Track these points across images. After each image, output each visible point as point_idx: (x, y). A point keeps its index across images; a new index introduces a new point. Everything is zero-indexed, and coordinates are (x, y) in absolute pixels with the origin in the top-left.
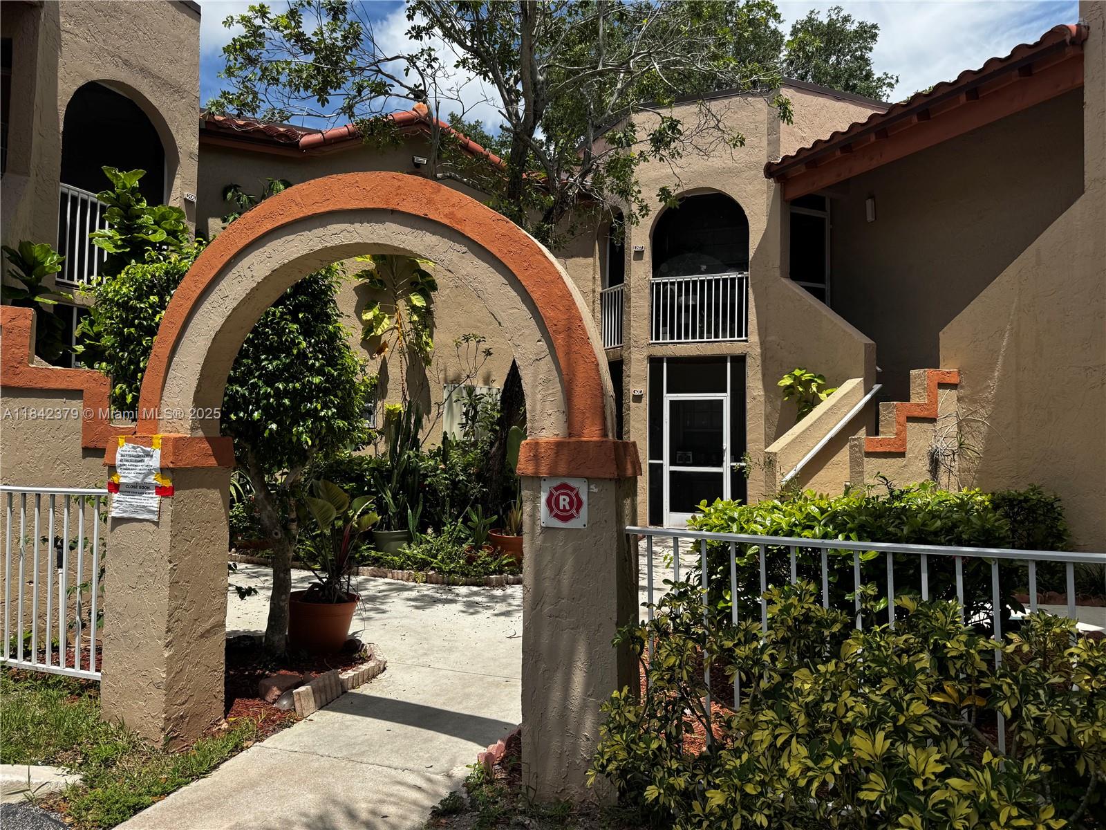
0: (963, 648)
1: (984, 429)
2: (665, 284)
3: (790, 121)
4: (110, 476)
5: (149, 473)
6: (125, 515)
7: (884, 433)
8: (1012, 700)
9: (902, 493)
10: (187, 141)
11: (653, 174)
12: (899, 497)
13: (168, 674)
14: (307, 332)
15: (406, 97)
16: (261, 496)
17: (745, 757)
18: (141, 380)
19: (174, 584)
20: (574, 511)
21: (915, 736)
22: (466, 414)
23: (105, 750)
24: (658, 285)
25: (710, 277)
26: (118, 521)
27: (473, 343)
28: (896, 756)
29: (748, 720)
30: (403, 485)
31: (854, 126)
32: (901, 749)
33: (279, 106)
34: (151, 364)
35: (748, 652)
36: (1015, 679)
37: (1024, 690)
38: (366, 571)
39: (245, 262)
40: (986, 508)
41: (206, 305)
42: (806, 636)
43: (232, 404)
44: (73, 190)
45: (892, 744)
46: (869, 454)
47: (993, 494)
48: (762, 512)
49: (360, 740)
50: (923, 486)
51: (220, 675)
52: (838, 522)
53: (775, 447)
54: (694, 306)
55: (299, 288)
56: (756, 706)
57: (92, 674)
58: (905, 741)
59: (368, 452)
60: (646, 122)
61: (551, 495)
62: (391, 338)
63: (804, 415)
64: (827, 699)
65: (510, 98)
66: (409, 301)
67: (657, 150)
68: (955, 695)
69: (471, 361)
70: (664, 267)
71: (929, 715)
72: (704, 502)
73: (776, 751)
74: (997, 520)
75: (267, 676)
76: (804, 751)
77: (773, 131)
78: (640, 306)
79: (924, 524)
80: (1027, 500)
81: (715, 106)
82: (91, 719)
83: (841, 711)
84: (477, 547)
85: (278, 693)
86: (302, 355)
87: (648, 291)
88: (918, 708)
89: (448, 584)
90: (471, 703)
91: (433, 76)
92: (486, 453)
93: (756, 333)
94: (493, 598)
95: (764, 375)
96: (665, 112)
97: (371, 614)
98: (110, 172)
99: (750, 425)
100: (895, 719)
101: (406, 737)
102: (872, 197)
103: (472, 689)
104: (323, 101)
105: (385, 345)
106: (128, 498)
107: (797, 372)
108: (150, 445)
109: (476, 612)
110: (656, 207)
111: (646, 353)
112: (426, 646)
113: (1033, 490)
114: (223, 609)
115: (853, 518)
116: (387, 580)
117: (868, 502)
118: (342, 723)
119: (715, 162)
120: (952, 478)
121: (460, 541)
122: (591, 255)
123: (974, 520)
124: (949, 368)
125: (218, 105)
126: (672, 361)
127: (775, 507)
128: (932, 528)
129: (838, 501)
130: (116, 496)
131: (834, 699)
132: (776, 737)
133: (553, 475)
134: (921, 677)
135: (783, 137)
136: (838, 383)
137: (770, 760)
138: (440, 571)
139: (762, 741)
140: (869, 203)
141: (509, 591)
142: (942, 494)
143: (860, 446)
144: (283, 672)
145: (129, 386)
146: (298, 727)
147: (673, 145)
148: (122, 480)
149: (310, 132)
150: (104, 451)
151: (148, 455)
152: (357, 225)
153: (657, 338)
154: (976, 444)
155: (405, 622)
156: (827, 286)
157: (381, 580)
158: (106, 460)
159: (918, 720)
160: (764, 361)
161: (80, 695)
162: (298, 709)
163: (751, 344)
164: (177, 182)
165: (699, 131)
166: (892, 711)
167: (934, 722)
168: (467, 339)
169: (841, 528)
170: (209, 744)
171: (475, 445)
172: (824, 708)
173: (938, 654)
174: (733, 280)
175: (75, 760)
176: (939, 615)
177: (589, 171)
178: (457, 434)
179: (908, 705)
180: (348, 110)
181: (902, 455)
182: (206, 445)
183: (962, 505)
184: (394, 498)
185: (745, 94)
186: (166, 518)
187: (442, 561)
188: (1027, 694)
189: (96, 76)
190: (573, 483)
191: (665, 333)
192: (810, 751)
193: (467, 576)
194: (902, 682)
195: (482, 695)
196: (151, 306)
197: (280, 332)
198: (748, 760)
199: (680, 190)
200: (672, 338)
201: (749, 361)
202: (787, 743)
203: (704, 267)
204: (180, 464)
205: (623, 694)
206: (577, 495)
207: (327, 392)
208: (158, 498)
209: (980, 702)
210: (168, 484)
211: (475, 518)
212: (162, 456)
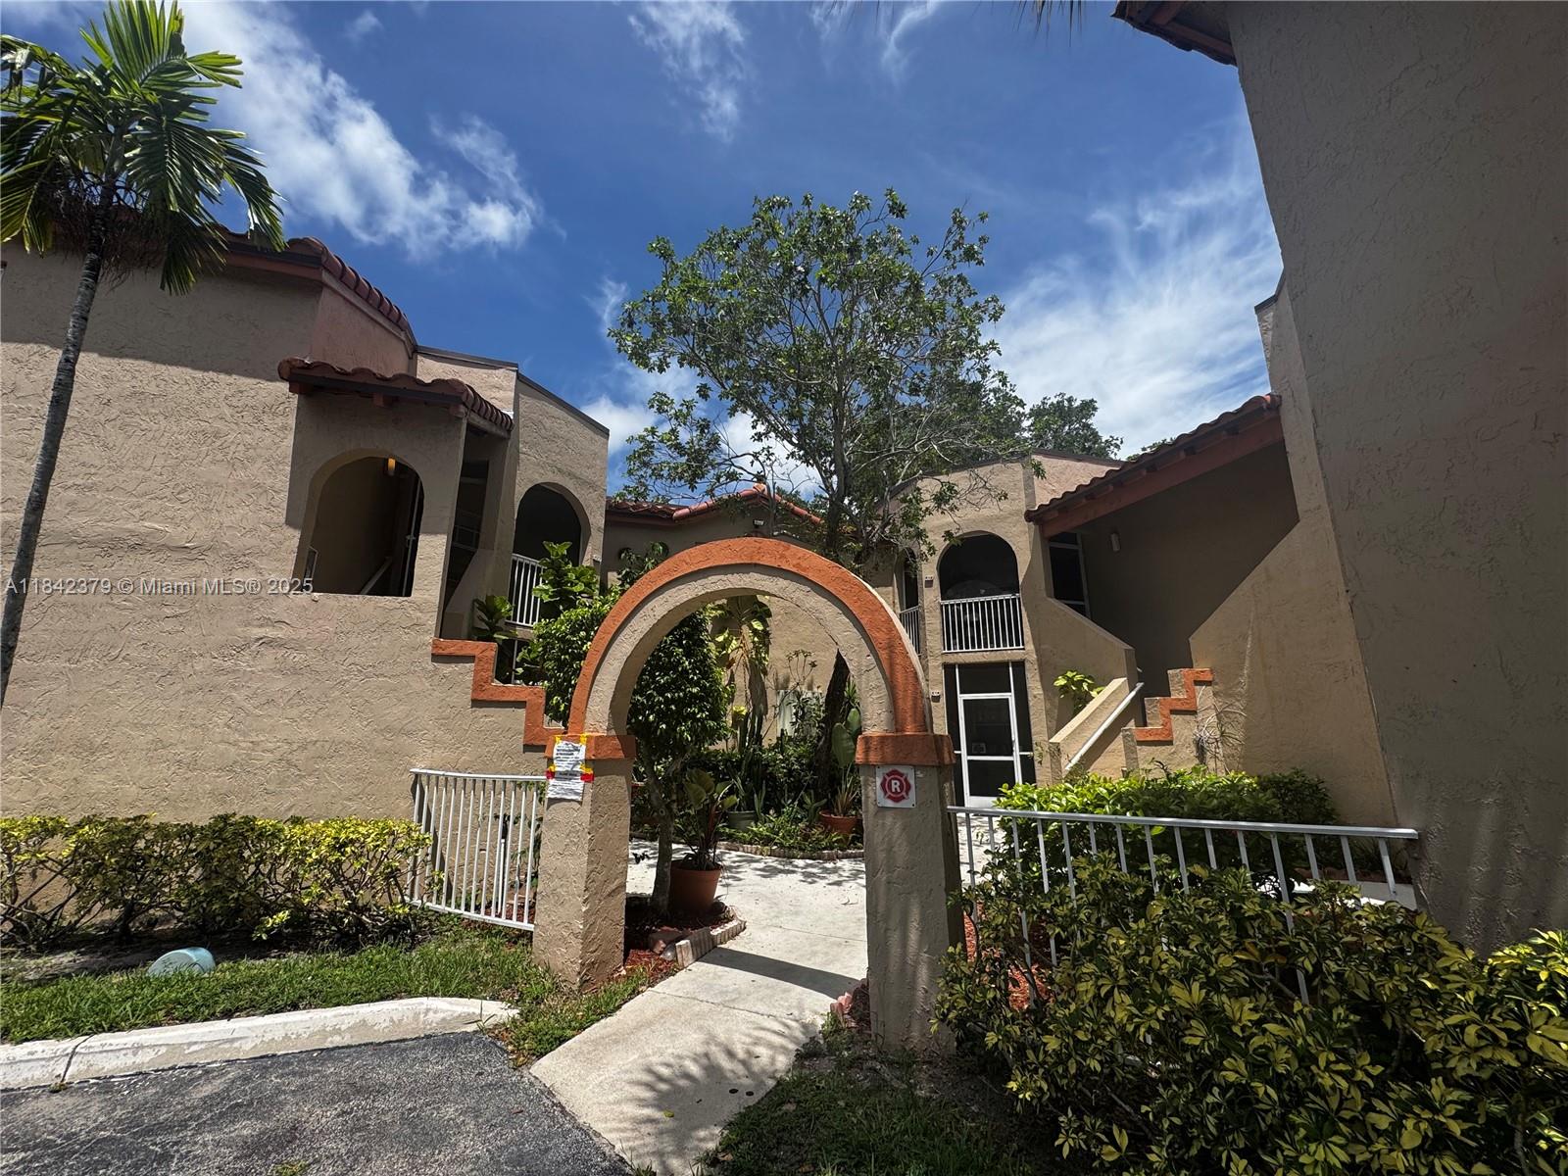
0: (1258, 909)
1: (1242, 719)
2: (952, 605)
3: (1043, 477)
4: (548, 766)
5: (577, 763)
6: (558, 796)
7: (1151, 724)
8: (1311, 956)
9: (1178, 776)
10: (597, 519)
11: (936, 523)
12: (1175, 780)
13: (584, 925)
14: (688, 654)
15: (752, 481)
16: (651, 782)
17: (1073, 1007)
18: (572, 693)
19: (591, 851)
20: (904, 793)
21: (1226, 987)
22: (796, 714)
23: (536, 990)
24: (946, 606)
25: (989, 598)
26: (552, 801)
27: (801, 656)
28: (1213, 1005)
29: (1069, 975)
30: (750, 774)
31: (1094, 480)
32: (1215, 998)
33: (663, 493)
34: (581, 681)
35: (1066, 911)
36: (1311, 938)
37: (1321, 946)
38: (722, 845)
39: (650, 605)
40: (1254, 790)
41: (621, 637)
42: (1115, 899)
43: (636, 709)
44: (520, 558)
45: (1207, 994)
46: (1140, 743)
47: (1259, 777)
48: (1057, 794)
49: (731, 988)
50: (1195, 770)
51: (621, 928)
52: (1124, 801)
53: (1057, 738)
54: (978, 622)
55: (683, 624)
56: (1076, 963)
57: (525, 925)
58: (1219, 992)
59: (720, 745)
60: (929, 487)
61: (885, 779)
62: (736, 655)
63: (1079, 710)
64: (1142, 952)
65: (826, 475)
66: (751, 627)
67: (939, 506)
68: (1257, 953)
69: (800, 670)
70: (950, 592)
71: (1237, 969)
72: (1006, 785)
73: (1101, 1001)
74: (1268, 800)
75: (654, 932)
76: (1128, 1000)
77: (1029, 485)
78: (933, 623)
79: (1202, 803)
80: (1292, 782)
81: (982, 471)
82: (525, 963)
83: (1156, 964)
84: (810, 827)
85: (663, 945)
86: (685, 671)
87: (938, 611)
88: (1226, 961)
89: (789, 858)
90: (818, 960)
91: (771, 466)
92: (815, 746)
93: (1031, 642)
94: (826, 870)
95: (1041, 677)
96: (944, 478)
97: (730, 881)
98: (549, 545)
99: (1033, 720)
100: (1206, 971)
101: (767, 987)
102: (1116, 533)
103: (818, 948)
104: (693, 488)
105: (733, 661)
106: (560, 783)
107: (1069, 674)
108: (578, 741)
109: (814, 882)
110: (941, 545)
111: (940, 661)
112: (776, 909)
113: (1297, 773)
114: (624, 873)
115: (1138, 798)
116: (739, 853)
117: (1148, 784)
118: (715, 974)
119: (985, 512)
120: (1219, 763)
121: (796, 821)
122: (891, 585)
123: (1248, 800)
124: (1202, 668)
125: (621, 495)
126: (962, 666)
127: (1067, 789)
128: (1210, 807)
129: (1120, 783)
130: (552, 781)
131: (1149, 953)
132: (1099, 988)
133: (886, 764)
134: (1224, 934)
135: (1038, 491)
136: (1106, 684)
137: (1095, 1010)
138: (782, 846)
139: (1087, 991)
140: (1114, 537)
141: (839, 864)
142: (1211, 776)
143: (1131, 736)
144: (665, 928)
145: (563, 698)
146: (681, 975)
147: (951, 502)
148: (557, 769)
149: (680, 508)
150: (545, 746)
151: (577, 750)
152: (729, 576)
153: (949, 649)
154: (1237, 733)
155: (756, 888)
156: (1086, 603)
157: (734, 853)
158: (546, 754)
159: (1227, 971)
160: (1040, 666)
161: (515, 943)
162: (680, 960)
163: (1028, 651)
164: (589, 548)
165: (971, 490)
166: (1203, 964)
167: (1242, 975)
168: (797, 654)
169: (1128, 807)
170: (614, 987)
171: (804, 739)
172: (1141, 961)
173: (1235, 913)
174: (1008, 601)
175: (513, 997)
176: (1231, 880)
177: (889, 523)
178: (790, 731)
179: (1217, 959)
180: (710, 492)
181: (1170, 743)
182: (617, 742)
183: (1233, 787)
184: (743, 784)
185: (1005, 461)
186: (588, 798)
187: (783, 837)
188: (1324, 951)
189: (540, 481)
190: (901, 770)
191: (955, 644)
192: (1134, 1000)
193: (803, 850)
194: (1207, 938)
195: (826, 954)
196: (581, 639)
197: (670, 655)
198: (1076, 1010)
199: (961, 533)
200: (961, 648)
201: (1027, 665)
202: (1110, 993)
203: (983, 591)
204: (599, 757)
205: (958, 950)
206: (906, 780)
207: (702, 699)
208: (582, 783)
209: (1282, 961)
210: (590, 772)
211: (808, 800)
212: (587, 750)
